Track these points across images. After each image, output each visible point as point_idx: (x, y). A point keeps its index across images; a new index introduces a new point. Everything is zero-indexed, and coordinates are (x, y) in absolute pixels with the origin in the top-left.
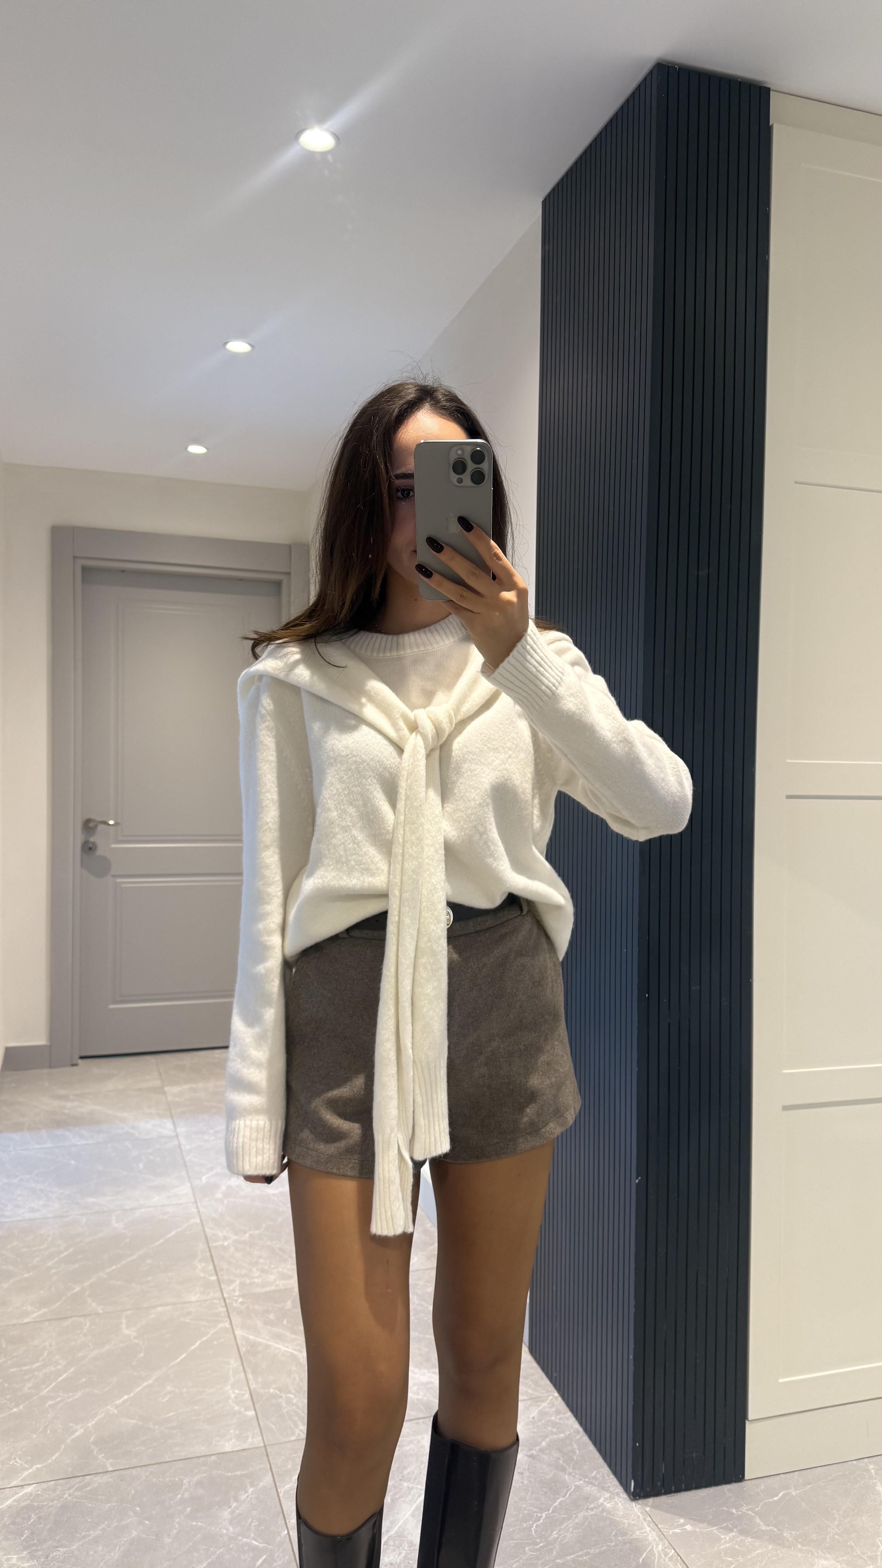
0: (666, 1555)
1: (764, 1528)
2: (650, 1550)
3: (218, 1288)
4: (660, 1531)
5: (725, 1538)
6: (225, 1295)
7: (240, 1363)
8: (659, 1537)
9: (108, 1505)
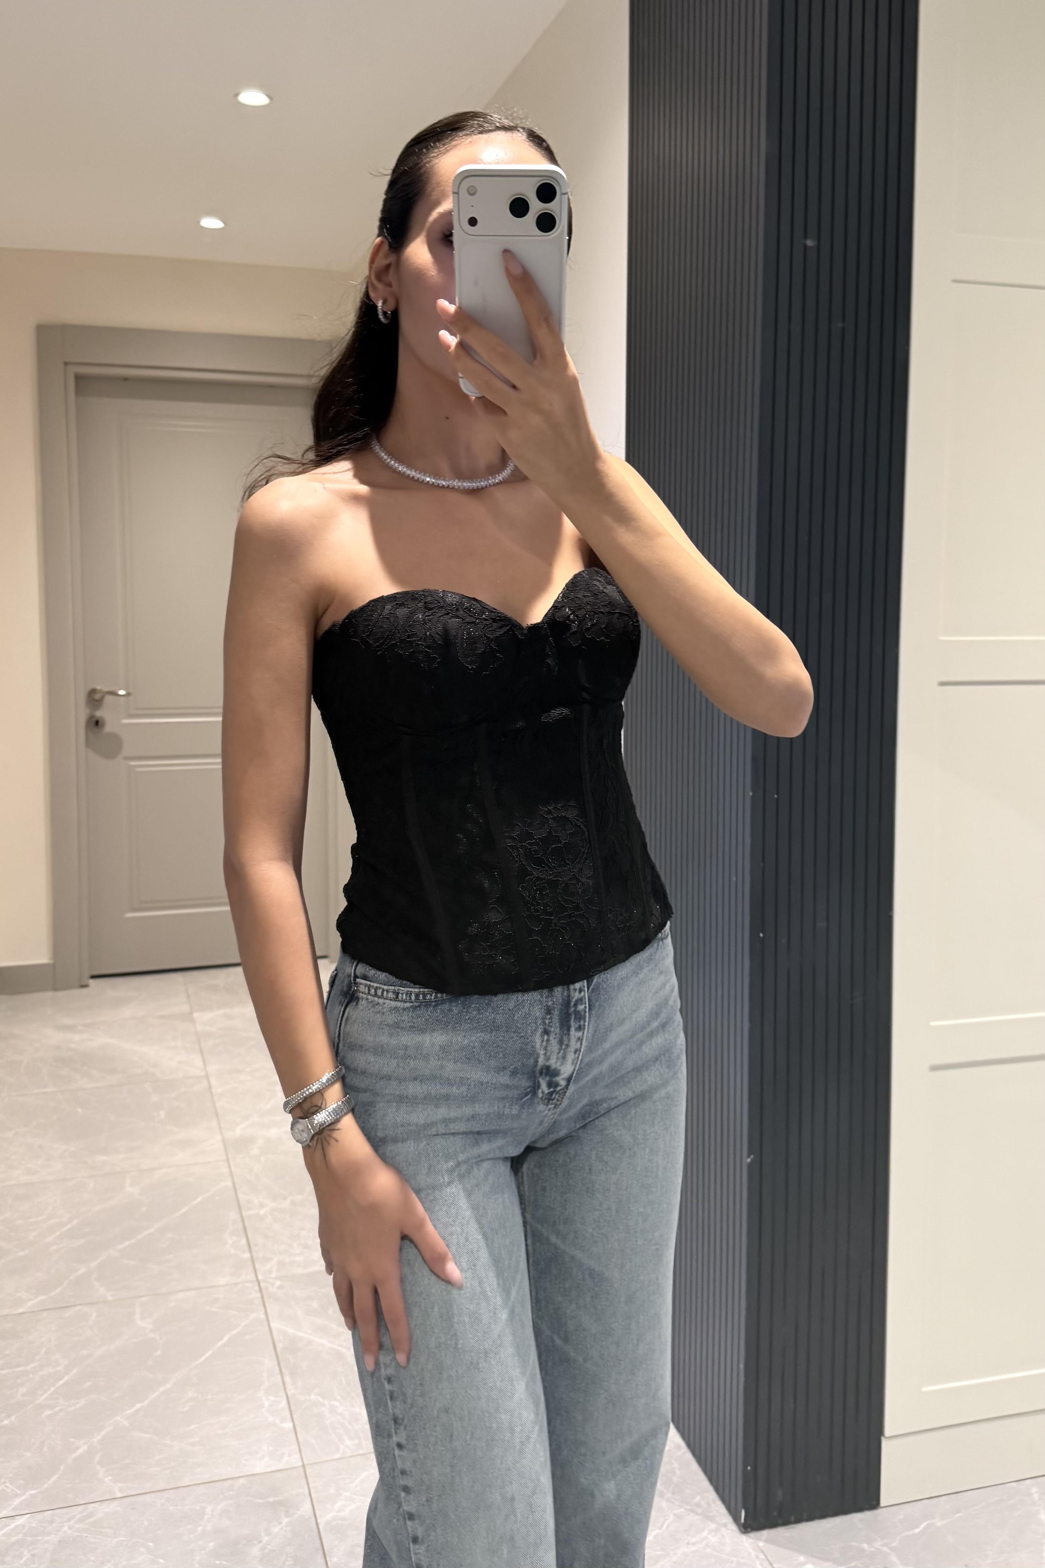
3: (251, 1268)
6: (260, 1277)
7: (276, 1362)
9: (115, 1540)
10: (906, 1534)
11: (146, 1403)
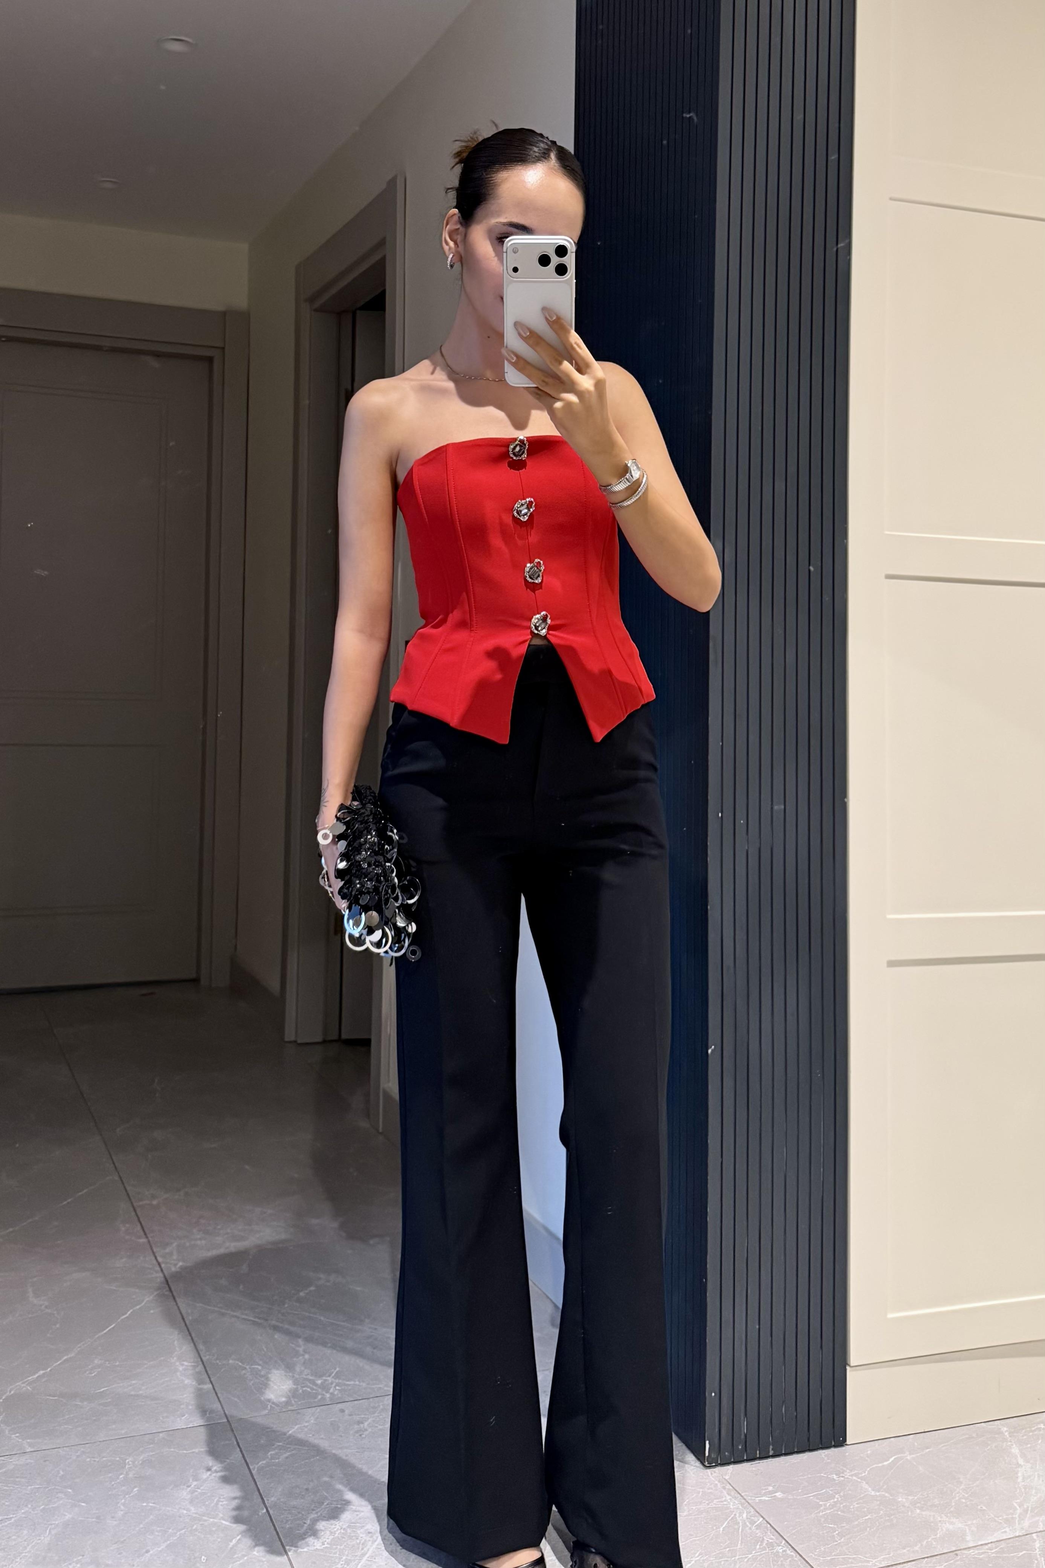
0: (753, 1523)
1: (873, 1493)
2: (732, 1518)
3: (150, 1251)
4: (745, 1499)
5: (825, 1505)
6: (160, 1260)
7: (188, 1333)
8: (742, 1504)
9: (29, 1487)
10: (874, 1466)
11: (49, 1369)
